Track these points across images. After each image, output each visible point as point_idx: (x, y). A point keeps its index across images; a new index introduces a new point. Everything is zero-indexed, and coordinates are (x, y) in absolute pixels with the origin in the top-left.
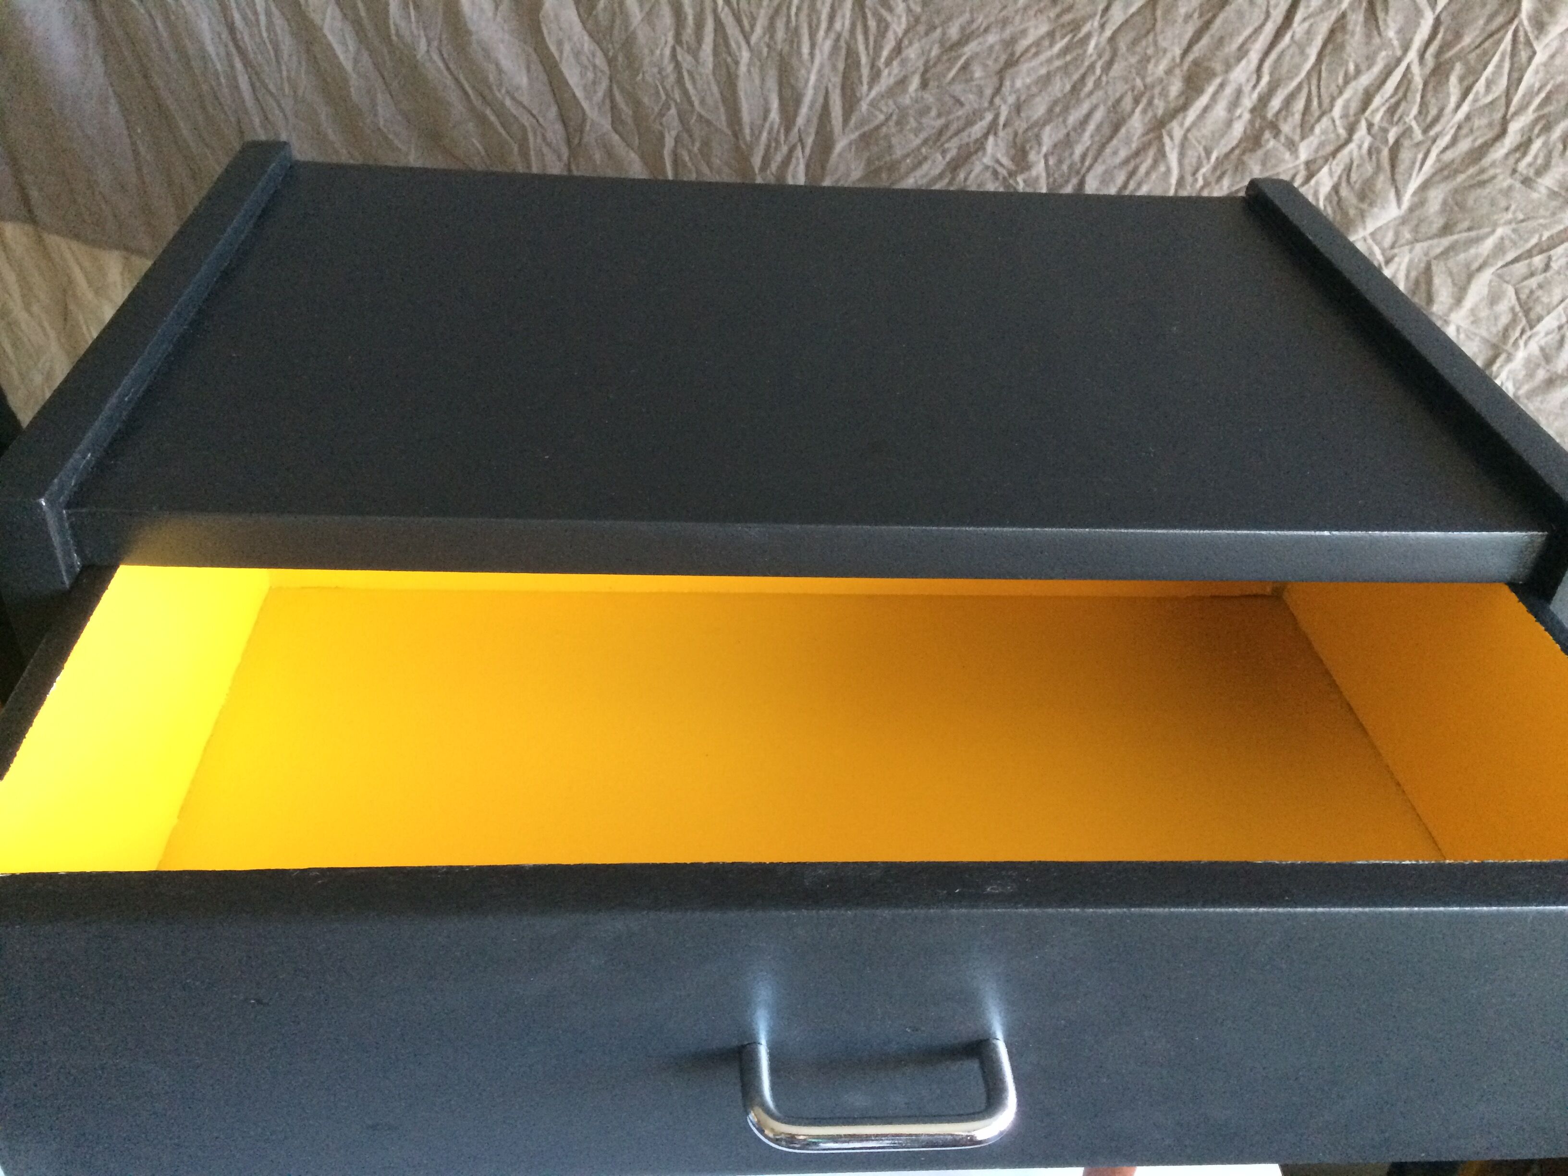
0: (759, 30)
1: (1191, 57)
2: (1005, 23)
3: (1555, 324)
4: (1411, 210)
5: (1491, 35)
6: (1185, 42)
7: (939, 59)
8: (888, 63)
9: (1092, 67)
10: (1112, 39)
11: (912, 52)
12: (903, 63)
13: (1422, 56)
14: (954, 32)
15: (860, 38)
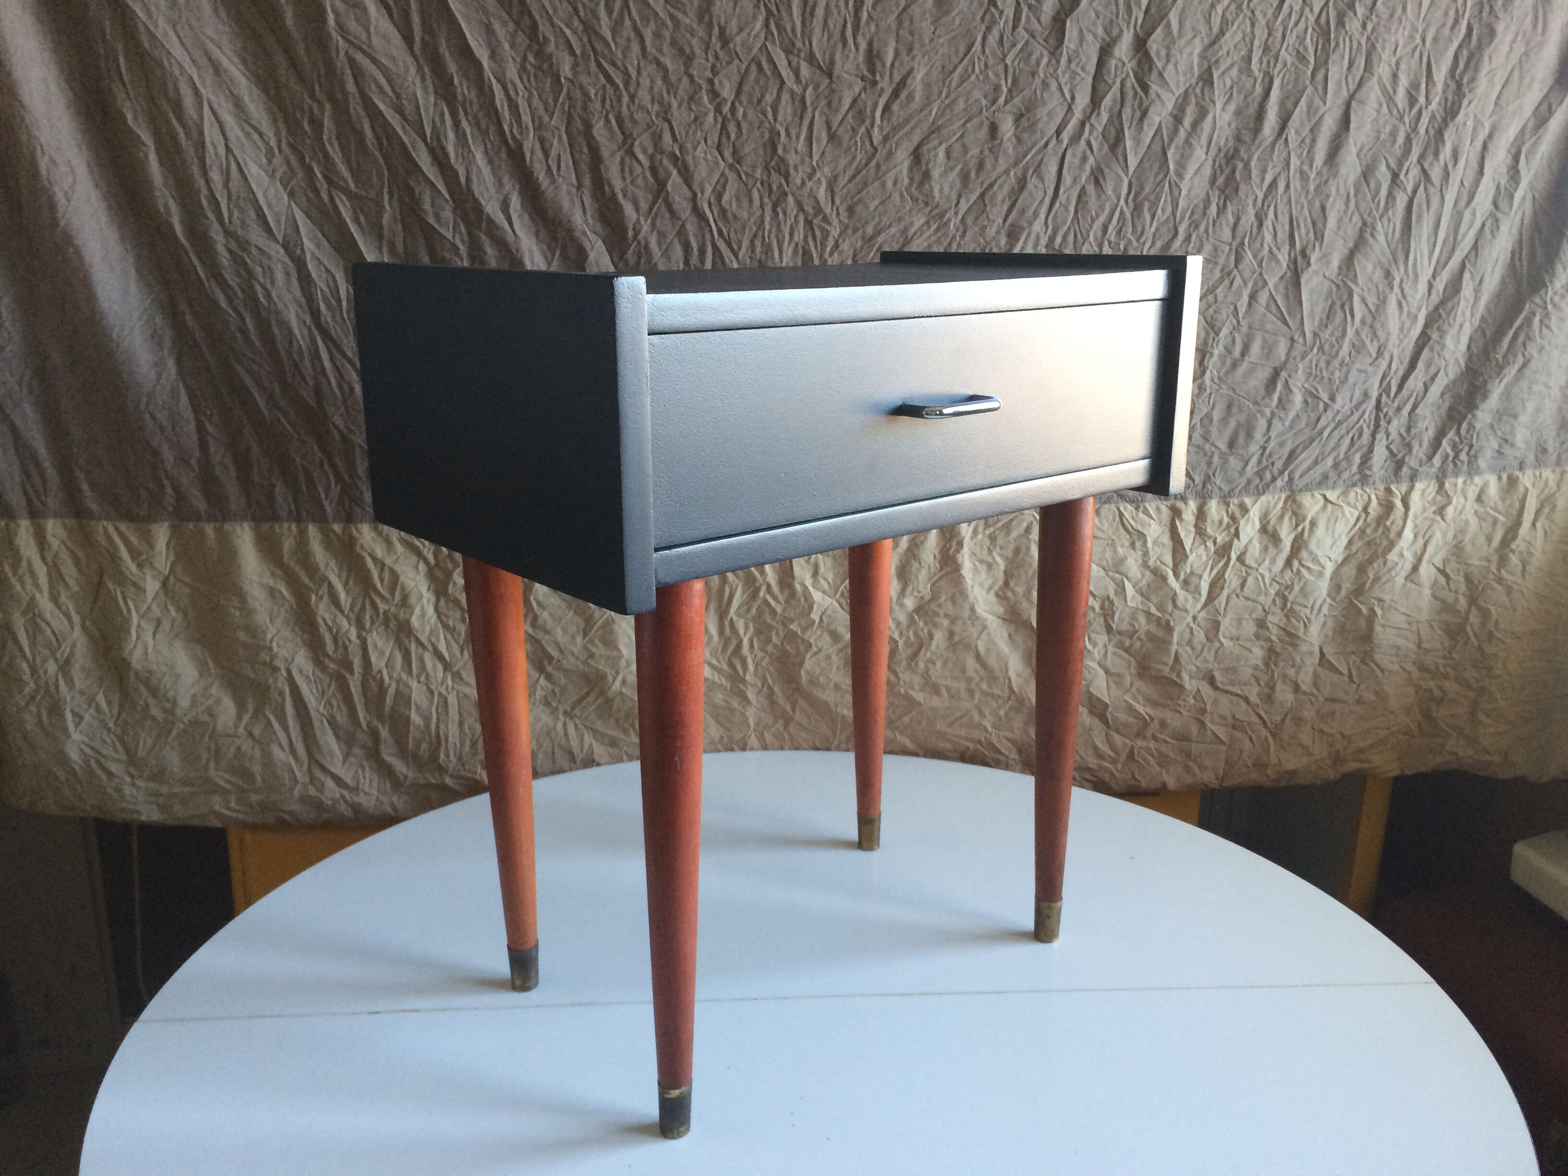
0: (744, 249)
1: (1008, 222)
2: (900, 219)
3: (1228, 331)
5: (1159, 184)
6: (1004, 214)
7: (862, 247)
8: (831, 254)
9: (954, 237)
10: (963, 218)
11: (845, 246)
12: (840, 253)
13: (1127, 202)
14: (870, 230)
15: (811, 243)
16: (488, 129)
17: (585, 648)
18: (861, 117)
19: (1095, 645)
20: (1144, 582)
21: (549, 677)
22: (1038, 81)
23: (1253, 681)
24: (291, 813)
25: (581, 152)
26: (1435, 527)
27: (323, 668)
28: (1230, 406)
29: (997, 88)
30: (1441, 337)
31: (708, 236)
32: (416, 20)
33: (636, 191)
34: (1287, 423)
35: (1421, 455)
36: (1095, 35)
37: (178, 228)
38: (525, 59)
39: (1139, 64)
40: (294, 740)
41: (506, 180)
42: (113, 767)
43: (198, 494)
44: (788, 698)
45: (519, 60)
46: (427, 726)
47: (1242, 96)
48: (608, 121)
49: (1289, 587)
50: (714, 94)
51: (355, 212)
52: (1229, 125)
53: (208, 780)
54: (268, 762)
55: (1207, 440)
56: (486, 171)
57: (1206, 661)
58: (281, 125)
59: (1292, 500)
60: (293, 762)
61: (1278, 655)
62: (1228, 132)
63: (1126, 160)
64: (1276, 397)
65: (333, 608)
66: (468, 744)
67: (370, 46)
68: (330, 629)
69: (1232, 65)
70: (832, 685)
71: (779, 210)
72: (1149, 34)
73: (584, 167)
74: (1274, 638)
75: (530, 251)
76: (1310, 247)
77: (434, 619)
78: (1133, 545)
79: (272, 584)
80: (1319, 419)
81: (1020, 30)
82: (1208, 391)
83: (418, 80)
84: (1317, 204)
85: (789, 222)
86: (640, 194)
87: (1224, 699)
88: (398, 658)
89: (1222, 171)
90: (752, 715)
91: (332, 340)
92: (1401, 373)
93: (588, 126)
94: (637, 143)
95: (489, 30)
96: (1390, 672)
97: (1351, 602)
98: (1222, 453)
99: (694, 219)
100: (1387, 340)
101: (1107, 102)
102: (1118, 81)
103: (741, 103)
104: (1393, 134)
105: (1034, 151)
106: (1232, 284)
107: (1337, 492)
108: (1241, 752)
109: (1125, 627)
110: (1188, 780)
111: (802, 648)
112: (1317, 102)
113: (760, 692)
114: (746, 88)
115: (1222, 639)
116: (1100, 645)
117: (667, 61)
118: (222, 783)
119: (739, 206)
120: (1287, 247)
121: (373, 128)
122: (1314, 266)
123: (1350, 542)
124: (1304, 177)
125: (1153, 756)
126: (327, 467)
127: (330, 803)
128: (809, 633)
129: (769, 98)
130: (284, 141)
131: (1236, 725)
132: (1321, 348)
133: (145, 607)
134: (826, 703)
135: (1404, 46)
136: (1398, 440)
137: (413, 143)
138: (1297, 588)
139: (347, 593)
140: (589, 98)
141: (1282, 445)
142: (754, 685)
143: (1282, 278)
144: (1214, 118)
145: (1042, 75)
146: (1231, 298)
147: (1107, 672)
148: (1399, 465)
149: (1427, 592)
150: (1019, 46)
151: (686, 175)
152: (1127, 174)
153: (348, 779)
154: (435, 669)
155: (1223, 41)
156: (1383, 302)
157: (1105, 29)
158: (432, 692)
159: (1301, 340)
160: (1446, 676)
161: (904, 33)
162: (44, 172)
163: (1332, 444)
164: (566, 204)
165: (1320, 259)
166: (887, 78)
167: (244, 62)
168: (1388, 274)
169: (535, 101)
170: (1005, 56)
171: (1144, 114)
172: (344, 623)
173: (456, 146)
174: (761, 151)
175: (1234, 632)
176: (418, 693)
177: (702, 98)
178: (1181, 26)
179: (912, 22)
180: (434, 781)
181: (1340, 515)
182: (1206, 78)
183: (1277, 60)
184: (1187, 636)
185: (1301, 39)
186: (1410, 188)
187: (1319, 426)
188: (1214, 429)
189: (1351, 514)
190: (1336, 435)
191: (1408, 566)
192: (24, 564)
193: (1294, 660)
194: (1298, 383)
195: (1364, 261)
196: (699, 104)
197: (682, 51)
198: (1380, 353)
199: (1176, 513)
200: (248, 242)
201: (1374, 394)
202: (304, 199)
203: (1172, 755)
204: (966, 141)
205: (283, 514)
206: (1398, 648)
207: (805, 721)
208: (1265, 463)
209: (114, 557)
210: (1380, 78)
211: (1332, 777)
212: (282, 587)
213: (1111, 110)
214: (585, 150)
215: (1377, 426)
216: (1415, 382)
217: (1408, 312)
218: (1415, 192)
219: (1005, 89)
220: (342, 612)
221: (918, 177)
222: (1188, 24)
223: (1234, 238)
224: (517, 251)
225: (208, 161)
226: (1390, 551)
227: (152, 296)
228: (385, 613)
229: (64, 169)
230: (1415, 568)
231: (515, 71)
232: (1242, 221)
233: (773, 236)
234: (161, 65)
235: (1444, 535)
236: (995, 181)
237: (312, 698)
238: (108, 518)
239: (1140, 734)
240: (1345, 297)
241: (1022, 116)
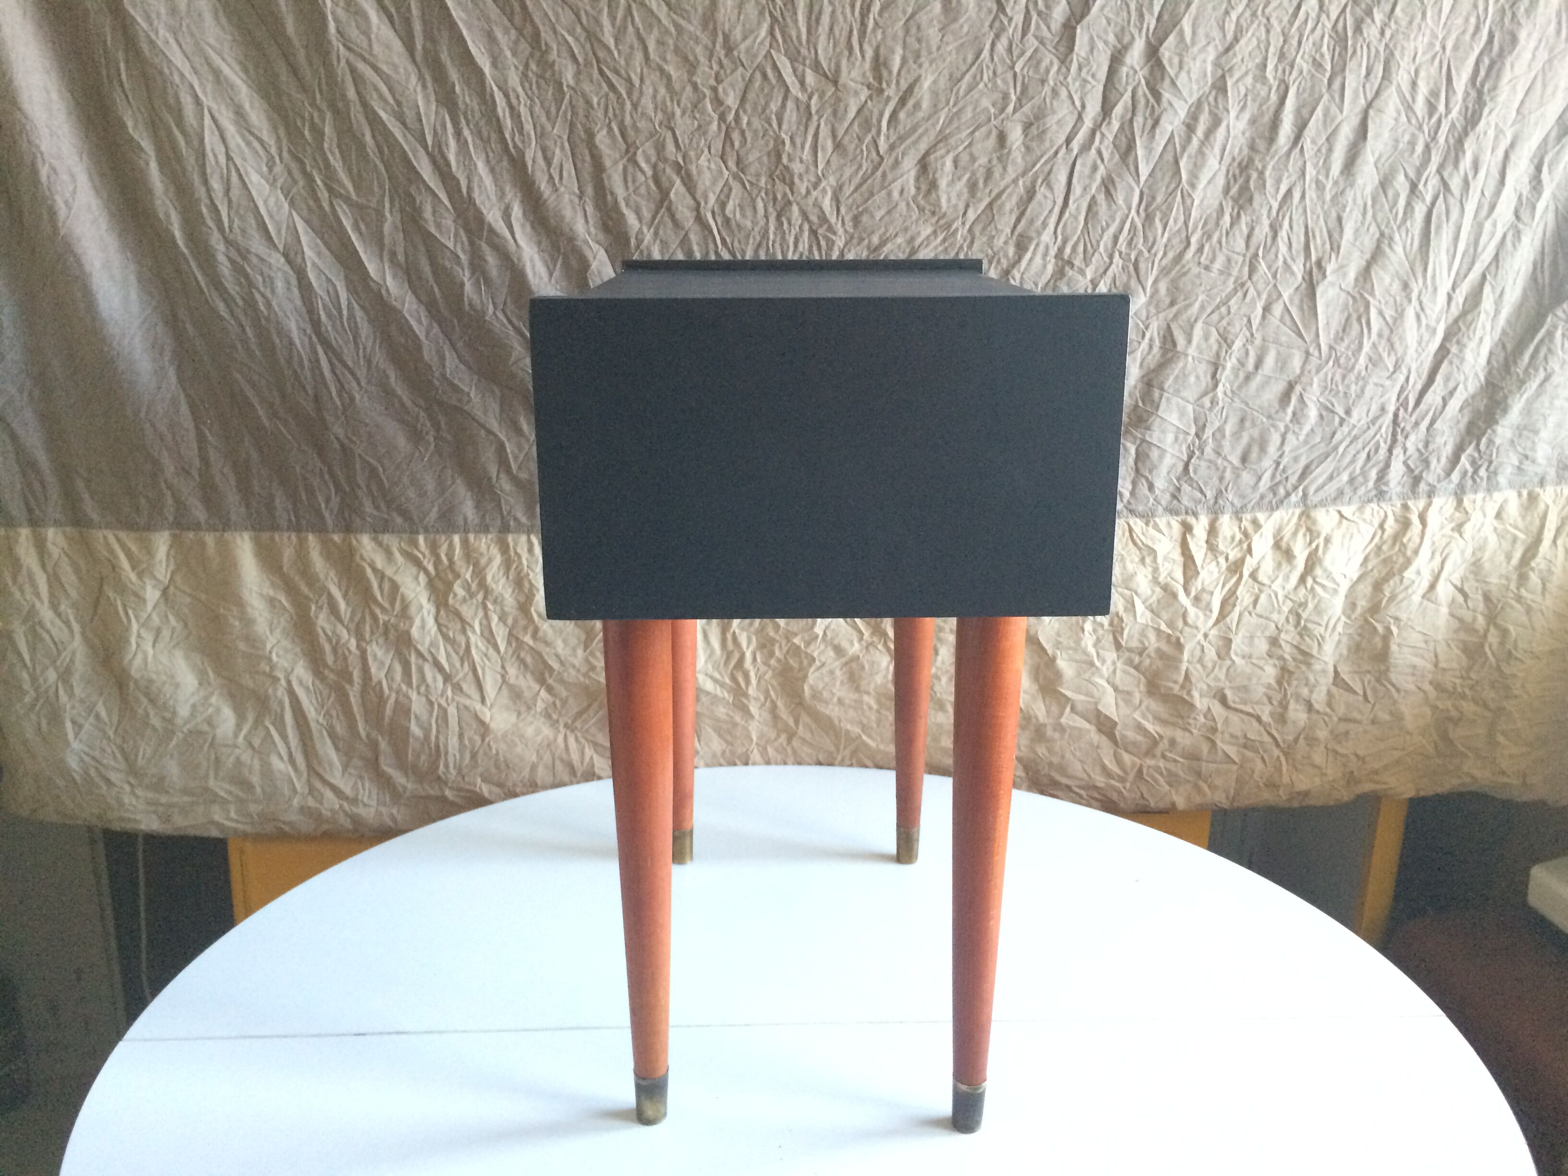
1: (1017, 233)
2: (906, 230)
3: (1241, 344)
4: (1152, 297)
5: (1171, 194)
6: (1012, 224)
9: (961, 247)
10: (970, 230)
13: (1138, 212)
14: (875, 240)
16: (489, 139)
17: (587, 661)
18: (867, 125)
19: (1104, 662)
20: (1154, 598)
21: (550, 690)
22: (1047, 89)
23: (1265, 700)
24: (290, 823)
25: (584, 161)
26: (1453, 545)
27: (322, 678)
28: (1242, 421)
29: (1006, 97)
30: (1461, 351)
31: (711, 246)
32: (418, 27)
33: (638, 199)
34: (1302, 438)
35: (1439, 471)
36: (1106, 43)
37: (178, 234)
38: (527, 66)
39: (1151, 72)
40: (293, 749)
41: (508, 188)
42: (114, 776)
43: (198, 504)
44: (791, 712)
45: (521, 68)
46: (427, 737)
47: (1257, 105)
48: (610, 129)
49: (1304, 605)
50: (718, 102)
51: (356, 221)
52: (1243, 133)
53: (206, 790)
54: (267, 772)
55: (1218, 454)
56: (488, 181)
57: (1217, 679)
58: (282, 132)
59: (1306, 514)
60: (293, 774)
61: (1291, 673)
62: (1242, 141)
63: (1137, 168)
64: (1290, 410)
65: (333, 618)
66: (467, 756)
67: (371, 54)
68: (329, 639)
69: (1246, 73)
70: (835, 700)
71: (784, 219)
72: (1161, 42)
73: (586, 176)
74: (1287, 656)
75: (532, 260)
76: (1326, 257)
77: (435, 629)
78: (1142, 561)
79: (271, 593)
80: (1334, 434)
81: (1030, 36)
82: (1221, 404)
83: (419, 89)
84: (1334, 215)
85: (793, 232)
86: (643, 203)
87: (1235, 718)
88: (398, 668)
89: (1235, 180)
90: (754, 729)
91: (334, 351)
92: (1419, 387)
93: (591, 135)
94: (640, 152)
95: (491, 38)
96: (1406, 692)
97: (1366, 620)
98: (1235, 468)
99: (697, 228)
100: (1405, 353)
101: (1118, 110)
102: (1130, 89)
103: (745, 112)
104: (1412, 144)
105: (1043, 161)
106: (1245, 295)
107: (1353, 507)
108: (1253, 771)
109: (1134, 644)
110: (1198, 800)
111: (805, 662)
112: (1334, 109)
113: (763, 705)
114: (751, 96)
115: (1234, 657)
116: (1109, 662)
117: (671, 69)
118: (222, 794)
119: (743, 215)
120: (1302, 259)
121: (374, 137)
122: (1330, 277)
123: (1366, 560)
124: (1320, 186)
125: (1161, 774)
126: (327, 477)
127: (329, 814)
128: (812, 647)
129: (774, 107)
130: (285, 149)
131: (1247, 744)
132: (1337, 361)
133: (145, 616)
134: (829, 719)
135: (1424, 53)
136: (1417, 454)
137: (414, 152)
138: (1311, 606)
139: (348, 604)
140: (592, 107)
141: (1296, 459)
142: (756, 699)
143: (1297, 289)
144: (1228, 126)
145: (1052, 83)
146: (1244, 310)
147: (1116, 689)
148: (1416, 480)
149: (1444, 610)
150: (1028, 54)
151: (690, 184)
152: (1138, 182)
153: (348, 791)
154: (434, 679)
155: (1237, 48)
156: (1400, 315)
157: (1117, 36)
158: (431, 703)
159: (1316, 353)
160: (1463, 696)
161: (911, 41)
162: (44, 179)
163: (1347, 460)
164: (568, 213)
165: (1334, 272)
166: (893, 86)
167: (246, 71)
168: (1406, 286)
169: (537, 109)
170: (1014, 63)
171: (1156, 123)
172: (344, 634)
173: (458, 155)
174: (765, 159)
175: (1247, 650)
176: (417, 705)
177: (704, 106)
178: (1194, 33)
179: (919, 28)
180: (432, 792)
181: (1355, 531)
182: (1220, 87)
183: (1292, 67)
184: (1198, 653)
185: (1318, 46)
186: (1429, 198)
187: (1334, 441)
188: (1227, 444)
189: (1368, 530)
190: (1352, 451)
191: (1425, 584)
192: (24, 572)
193: (1307, 679)
194: (1314, 396)
195: (1381, 273)
196: (703, 112)
197: (686, 59)
198: (1397, 367)
199: (1187, 528)
200: (249, 252)
201: (1391, 408)
202: (304, 207)
203: (1181, 773)
204: (974, 149)
205: (283, 523)
206: (1414, 667)
207: (808, 736)
208: (1278, 478)
209: (115, 568)
210: (1399, 85)
211: (1346, 799)
212: (283, 598)
213: (1122, 117)
214: (588, 158)
215: (1394, 441)
216: (1433, 397)
217: (1427, 326)
218: (1433, 204)
219: (1013, 98)
220: (341, 621)
221: (924, 187)
222: (1201, 31)
223: (1247, 246)
224: (519, 259)
225: (209, 171)
226: (1406, 568)
227: (154, 303)
228: (386, 624)
229: (65, 177)
230: (1432, 587)
231: (517, 80)
232: (1257, 231)
233: (777, 246)
234: (161, 73)
235: (1463, 552)
236: (1003, 191)
237: (312, 710)
238: (108, 526)
239: (1149, 753)
240: (1362, 309)
241: (1031, 124)
